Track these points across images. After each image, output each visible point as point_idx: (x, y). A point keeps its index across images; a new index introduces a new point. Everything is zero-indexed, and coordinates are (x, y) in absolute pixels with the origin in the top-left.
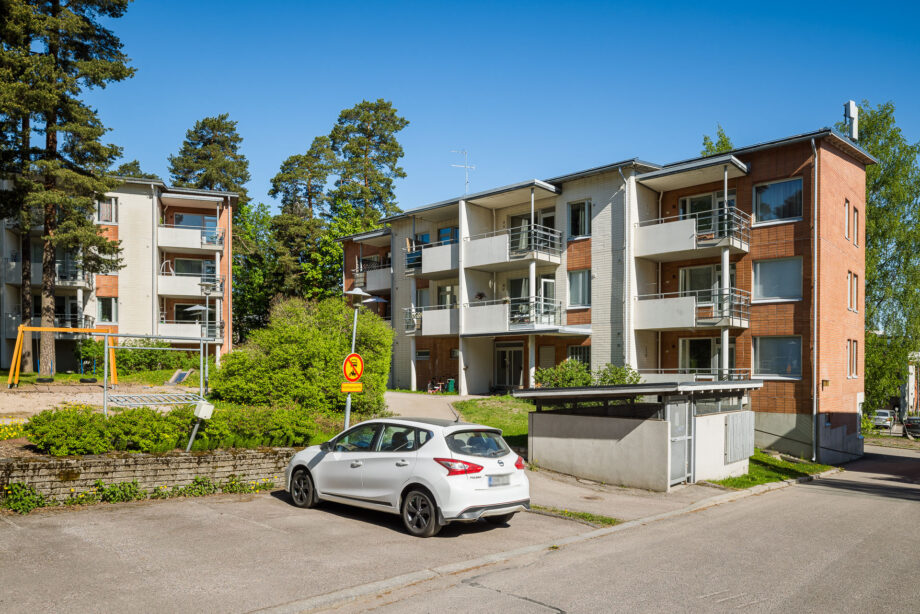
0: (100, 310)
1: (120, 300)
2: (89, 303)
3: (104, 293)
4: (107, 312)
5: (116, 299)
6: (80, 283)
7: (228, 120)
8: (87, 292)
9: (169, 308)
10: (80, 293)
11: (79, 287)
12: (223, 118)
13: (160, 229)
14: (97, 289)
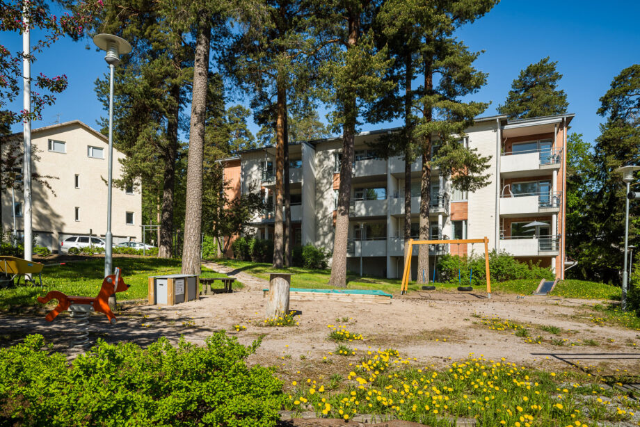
0: (453, 231)
1: (469, 222)
2: (446, 226)
3: (456, 217)
4: (458, 233)
5: (466, 221)
6: (441, 210)
7: (549, 63)
8: (445, 217)
9: (507, 227)
10: (440, 217)
11: (440, 213)
12: (545, 62)
13: (502, 157)
14: (452, 214)
